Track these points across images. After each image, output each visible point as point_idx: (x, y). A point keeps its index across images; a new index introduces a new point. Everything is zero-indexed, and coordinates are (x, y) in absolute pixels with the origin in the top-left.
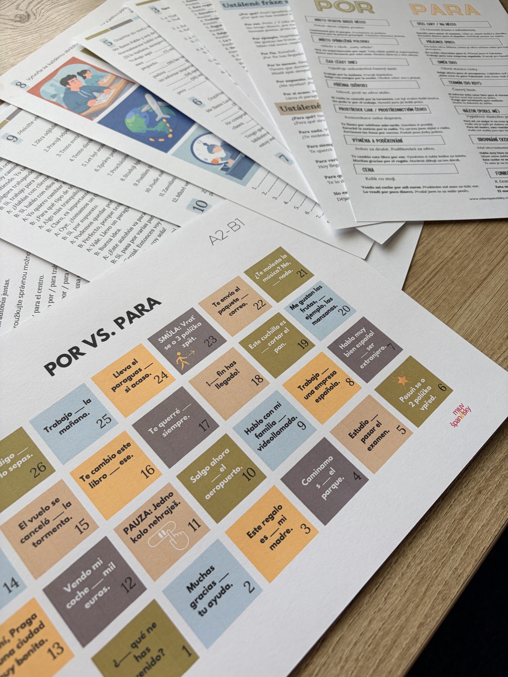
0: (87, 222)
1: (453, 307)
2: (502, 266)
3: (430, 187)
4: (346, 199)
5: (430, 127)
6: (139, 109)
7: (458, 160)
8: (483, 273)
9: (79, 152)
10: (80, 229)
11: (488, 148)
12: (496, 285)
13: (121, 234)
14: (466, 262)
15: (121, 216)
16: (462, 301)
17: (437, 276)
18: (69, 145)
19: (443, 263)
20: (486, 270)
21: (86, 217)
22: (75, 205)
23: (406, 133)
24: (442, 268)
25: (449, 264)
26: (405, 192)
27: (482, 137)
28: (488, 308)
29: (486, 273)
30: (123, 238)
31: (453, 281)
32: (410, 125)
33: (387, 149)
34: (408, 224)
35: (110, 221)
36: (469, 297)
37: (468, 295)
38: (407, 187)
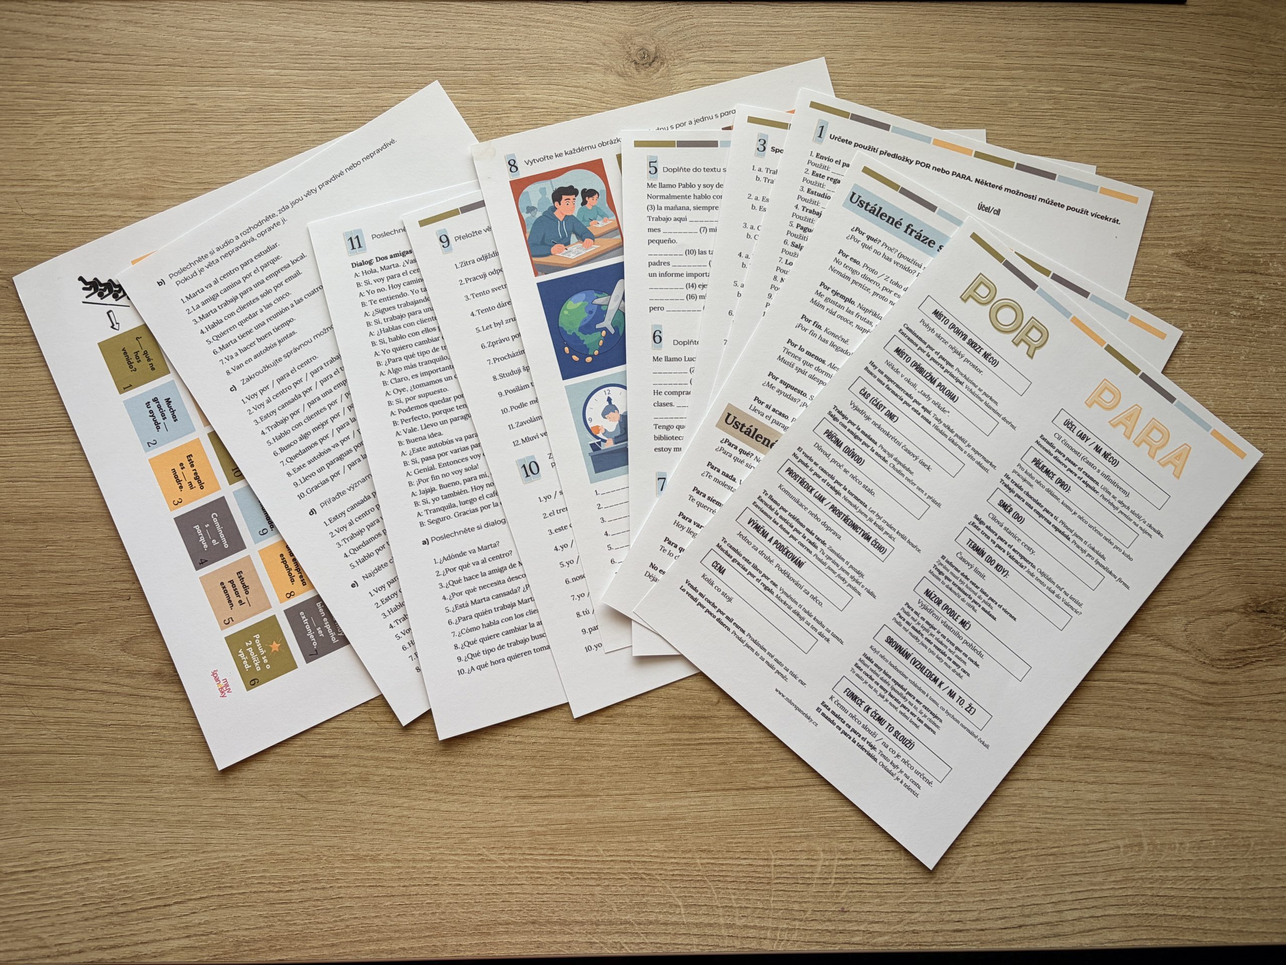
0: (424, 401)
1: (691, 785)
2: (786, 793)
3: (755, 642)
4: (655, 580)
5: (857, 576)
6: (596, 295)
7: (828, 640)
8: (760, 782)
9: (489, 309)
10: (411, 404)
11: (882, 657)
12: (757, 803)
13: (438, 440)
14: (759, 759)
15: (456, 419)
16: (706, 787)
17: (714, 746)
18: (488, 292)
19: (736, 740)
20: (768, 782)
21: (426, 395)
22: (429, 373)
23: (820, 561)
24: (727, 743)
25: (740, 746)
26: (722, 624)
27: (896, 639)
28: (721, 814)
29: (763, 785)
30: (436, 445)
31: (723, 763)
32: (838, 555)
33: (771, 561)
34: (681, 657)
35: (443, 417)
36: (716, 790)
37: (719, 787)
38: (731, 620)
